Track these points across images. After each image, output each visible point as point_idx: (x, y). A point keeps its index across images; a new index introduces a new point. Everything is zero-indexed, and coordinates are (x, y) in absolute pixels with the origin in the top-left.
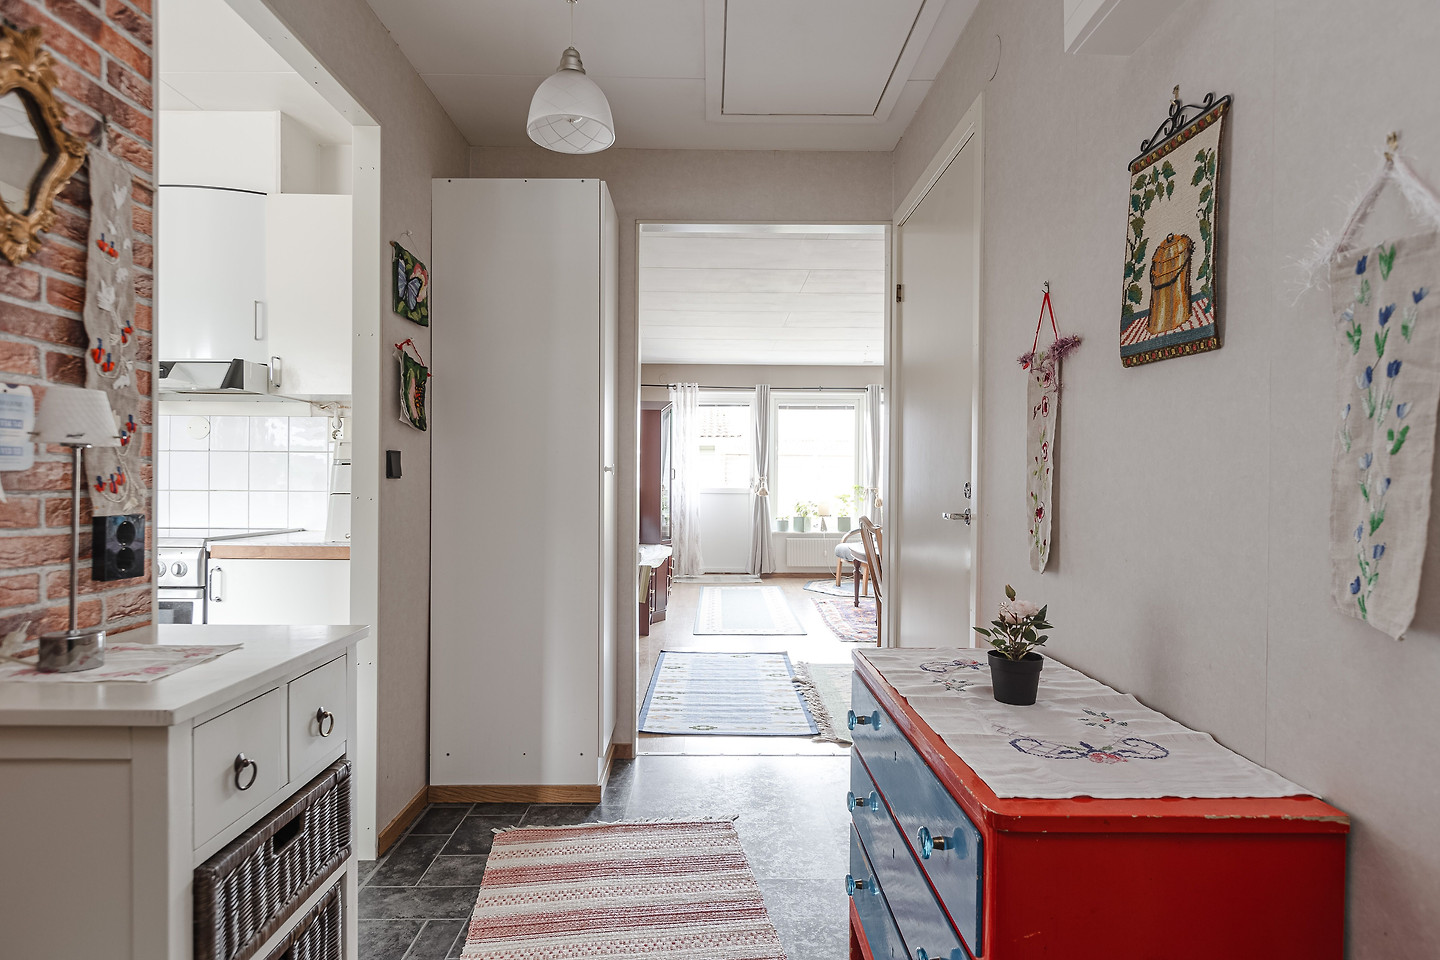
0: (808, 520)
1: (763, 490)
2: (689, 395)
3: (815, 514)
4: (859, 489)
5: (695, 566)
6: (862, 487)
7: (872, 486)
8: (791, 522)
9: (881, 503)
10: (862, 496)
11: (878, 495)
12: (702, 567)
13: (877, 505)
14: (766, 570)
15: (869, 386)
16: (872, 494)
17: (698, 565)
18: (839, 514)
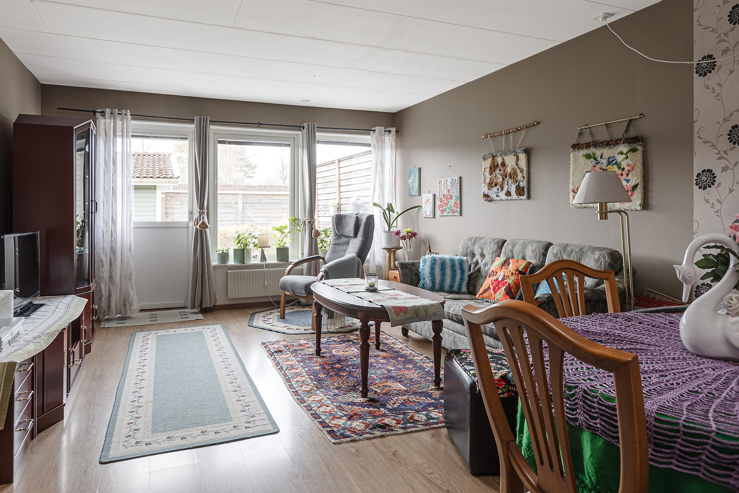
0: (248, 252)
1: (203, 223)
2: (119, 123)
3: (255, 246)
4: (295, 221)
5: (128, 305)
6: (298, 219)
7: (309, 218)
8: (231, 254)
9: (318, 234)
10: (298, 228)
11: (315, 227)
12: (136, 306)
13: (314, 235)
14: (207, 304)
15: (305, 125)
16: (309, 225)
17: (131, 304)
18: (277, 245)
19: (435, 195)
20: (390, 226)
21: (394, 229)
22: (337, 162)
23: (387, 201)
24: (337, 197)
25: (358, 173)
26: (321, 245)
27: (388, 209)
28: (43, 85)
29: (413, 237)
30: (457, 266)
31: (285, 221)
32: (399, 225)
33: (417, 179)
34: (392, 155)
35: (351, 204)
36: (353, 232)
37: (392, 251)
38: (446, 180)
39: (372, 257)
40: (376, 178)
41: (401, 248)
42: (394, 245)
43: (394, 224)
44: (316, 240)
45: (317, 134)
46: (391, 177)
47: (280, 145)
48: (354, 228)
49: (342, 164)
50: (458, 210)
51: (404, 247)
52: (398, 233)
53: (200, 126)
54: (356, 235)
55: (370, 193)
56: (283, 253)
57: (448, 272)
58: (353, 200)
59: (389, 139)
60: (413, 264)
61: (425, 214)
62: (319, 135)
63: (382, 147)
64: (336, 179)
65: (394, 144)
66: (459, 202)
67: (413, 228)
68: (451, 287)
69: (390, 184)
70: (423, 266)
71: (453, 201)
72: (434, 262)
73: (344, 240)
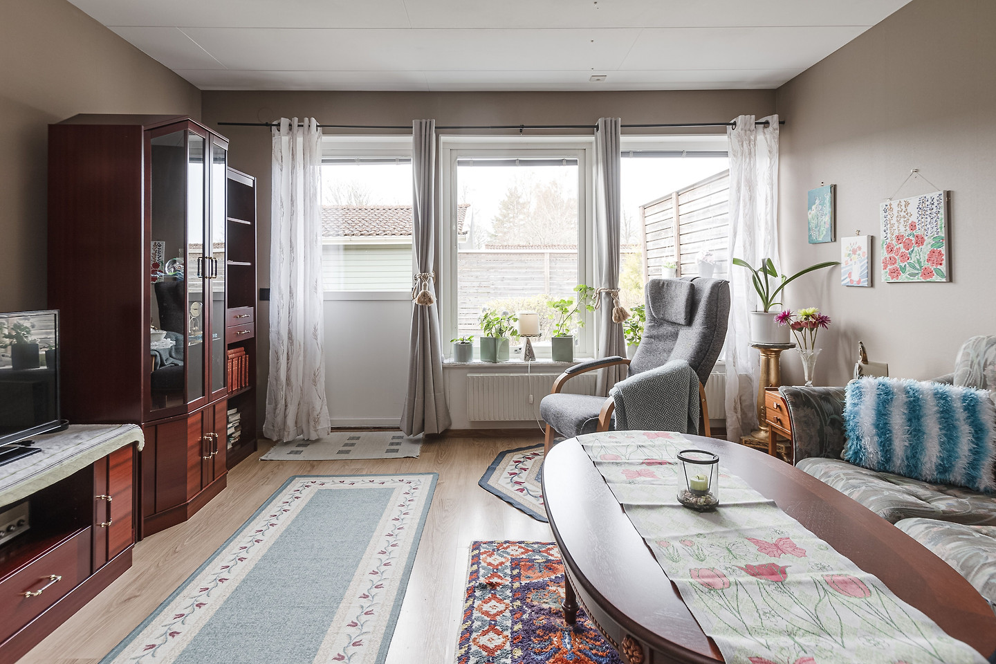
0: (506, 343)
1: (425, 295)
2: (300, 140)
3: (514, 333)
4: (585, 291)
5: (312, 423)
6: (591, 289)
7: (608, 287)
8: (476, 345)
9: (622, 315)
10: (591, 303)
11: (617, 302)
12: (325, 424)
13: (616, 319)
14: (432, 428)
15: (600, 122)
16: (607, 300)
17: (317, 421)
18: (555, 332)
19: (872, 240)
20: (767, 303)
21: (777, 309)
22: (674, 196)
23: (761, 255)
24: (675, 253)
25: (709, 211)
26: (632, 334)
27: (764, 269)
28: (203, 92)
29: (820, 327)
30: (960, 414)
31: (569, 290)
32: (787, 301)
33: (828, 209)
34: (771, 167)
35: (697, 264)
36: (683, 315)
37: (771, 350)
38: (903, 204)
39: (731, 359)
40: (737, 211)
41: (793, 346)
42: (777, 339)
43: (778, 298)
44: (620, 325)
45: (623, 139)
46: (768, 209)
47: (560, 162)
48: (686, 307)
49: (682, 199)
50: (943, 268)
51: (797, 345)
52: (785, 317)
53: (421, 135)
54: (689, 321)
55: (726, 243)
56: (563, 346)
57: (932, 427)
58: (700, 256)
59: (766, 140)
60: (826, 397)
61: (848, 280)
62: (626, 140)
63: (750, 154)
64: (673, 224)
65: (775, 147)
66: (943, 250)
67: (819, 306)
68: (944, 468)
69: (767, 223)
70: (855, 405)
71: (926, 249)
72: (885, 397)
73: (667, 329)
